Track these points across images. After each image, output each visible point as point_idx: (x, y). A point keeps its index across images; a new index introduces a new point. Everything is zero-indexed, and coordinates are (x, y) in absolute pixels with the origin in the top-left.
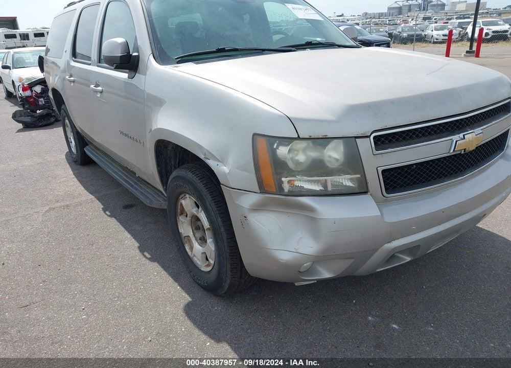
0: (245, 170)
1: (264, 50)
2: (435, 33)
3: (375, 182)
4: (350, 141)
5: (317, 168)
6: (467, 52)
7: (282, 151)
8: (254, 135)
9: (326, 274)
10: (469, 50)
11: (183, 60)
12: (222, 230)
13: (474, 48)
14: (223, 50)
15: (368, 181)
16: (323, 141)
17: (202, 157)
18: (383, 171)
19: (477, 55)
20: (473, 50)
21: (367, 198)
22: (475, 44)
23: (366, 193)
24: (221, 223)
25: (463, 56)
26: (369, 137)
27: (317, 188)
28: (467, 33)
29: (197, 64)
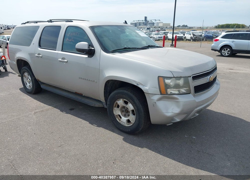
0: (155, 88)
1: (138, 48)
2: (155, 36)
3: (192, 90)
4: (186, 78)
5: (177, 86)
6: (171, 45)
7: (167, 81)
8: (159, 77)
9: (178, 120)
10: (171, 44)
11: (114, 52)
12: (142, 109)
13: (174, 44)
14: (126, 48)
15: (191, 90)
16: (179, 78)
17: (136, 85)
18: (195, 87)
19: (175, 47)
20: (173, 44)
21: (190, 95)
22: (174, 42)
23: (190, 93)
24: (141, 107)
25: (169, 46)
26: (191, 77)
27: (177, 92)
28: (168, 36)
29: (121, 53)
